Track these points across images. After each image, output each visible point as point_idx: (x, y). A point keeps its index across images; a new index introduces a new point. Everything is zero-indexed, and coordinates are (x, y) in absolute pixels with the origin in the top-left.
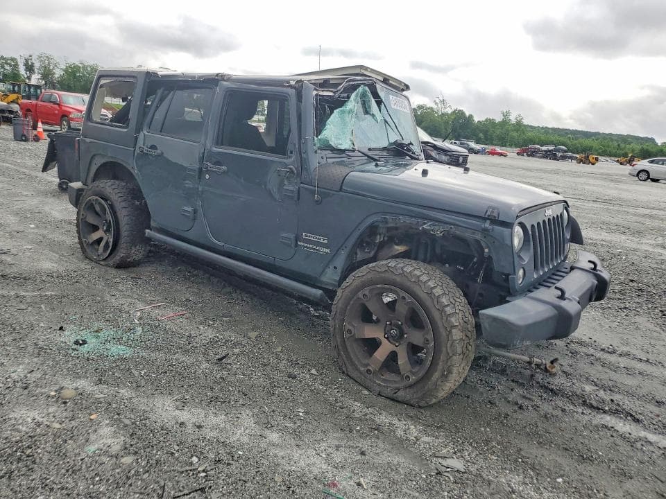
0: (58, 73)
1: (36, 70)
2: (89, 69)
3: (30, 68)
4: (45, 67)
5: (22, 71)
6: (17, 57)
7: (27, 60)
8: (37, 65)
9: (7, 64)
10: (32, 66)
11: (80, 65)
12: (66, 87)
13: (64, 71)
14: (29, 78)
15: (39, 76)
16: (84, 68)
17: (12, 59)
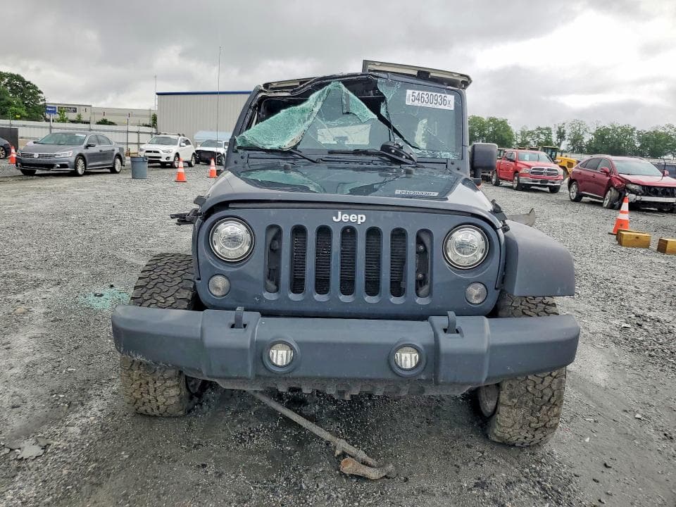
0: (587, 138)
1: (567, 137)
2: (619, 130)
3: (561, 135)
4: (575, 133)
5: (554, 138)
6: (551, 126)
7: (560, 129)
8: (568, 131)
9: (542, 133)
10: (564, 133)
11: (611, 128)
12: (593, 151)
13: (594, 134)
14: (559, 145)
15: (569, 142)
16: (614, 130)
17: (548, 129)
